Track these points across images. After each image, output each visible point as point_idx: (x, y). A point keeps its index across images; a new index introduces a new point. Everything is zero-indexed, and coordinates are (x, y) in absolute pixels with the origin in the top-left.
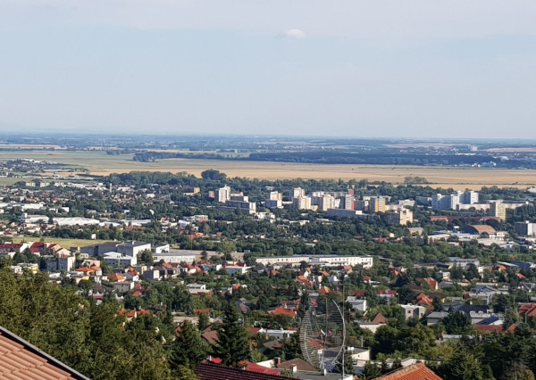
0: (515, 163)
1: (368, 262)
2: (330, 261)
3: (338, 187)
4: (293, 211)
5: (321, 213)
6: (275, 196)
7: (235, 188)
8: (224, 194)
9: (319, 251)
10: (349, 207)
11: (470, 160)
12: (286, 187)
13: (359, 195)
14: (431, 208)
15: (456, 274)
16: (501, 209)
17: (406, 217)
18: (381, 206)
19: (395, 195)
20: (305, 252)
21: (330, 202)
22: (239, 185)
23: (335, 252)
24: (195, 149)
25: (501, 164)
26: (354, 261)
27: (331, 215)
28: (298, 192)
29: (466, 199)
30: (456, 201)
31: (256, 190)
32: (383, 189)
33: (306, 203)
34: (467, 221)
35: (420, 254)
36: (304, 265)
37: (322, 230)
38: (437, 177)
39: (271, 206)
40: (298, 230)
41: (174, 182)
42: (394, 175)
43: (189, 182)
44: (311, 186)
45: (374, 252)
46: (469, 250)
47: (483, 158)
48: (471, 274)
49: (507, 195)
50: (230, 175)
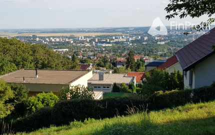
0: (88, 32)
1: (67, 50)
2: (61, 50)
3: (59, 37)
4: (51, 42)
5: (56, 42)
6: (47, 39)
7: (39, 38)
8: (38, 39)
9: (58, 48)
10: (61, 40)
11: (81, 31)
12: (49, 37)
13: (63, 38)
14: (76, 40)
15: (83, 51)
16: (88, 40)
17: (72, 42)
18: (67, 40)
19: (69, 38)
20: (55, 49)
21: (58, 40)
22: (40, 38)
23: (61, 48)
24: (30, 31)
25: (86, 32)
26: (65, 50)
27: (58, 42)
28: (51, 38)
29: (82, 38)
30: (80, 39)
31: (44, 38)
32: (67, 37)
33: (53, 40)
34: (82, 42)
35: (76, 48)
36: (56, 51)
37: (57, 45)
38: (76, 35)
39: (47, 41)
40: (53, 45)
41: (27, 37)
42: (68, 35)
43: (30, 37)
44: (53, 37)
45: (68, 48)
46: (84, 47)
47: (83, 31)
48: (86, 51)
49: (89, 37)
50: (38, 36)
